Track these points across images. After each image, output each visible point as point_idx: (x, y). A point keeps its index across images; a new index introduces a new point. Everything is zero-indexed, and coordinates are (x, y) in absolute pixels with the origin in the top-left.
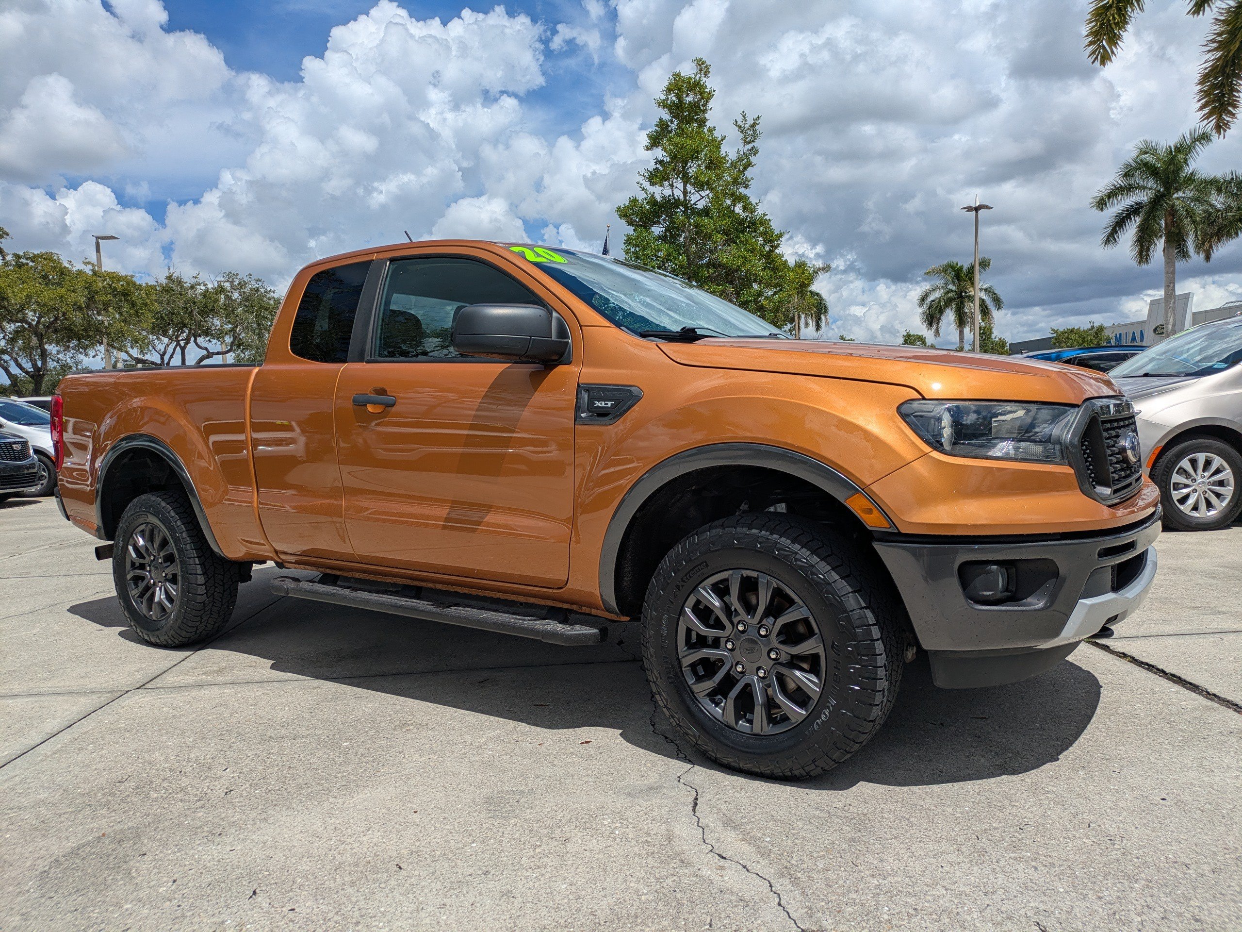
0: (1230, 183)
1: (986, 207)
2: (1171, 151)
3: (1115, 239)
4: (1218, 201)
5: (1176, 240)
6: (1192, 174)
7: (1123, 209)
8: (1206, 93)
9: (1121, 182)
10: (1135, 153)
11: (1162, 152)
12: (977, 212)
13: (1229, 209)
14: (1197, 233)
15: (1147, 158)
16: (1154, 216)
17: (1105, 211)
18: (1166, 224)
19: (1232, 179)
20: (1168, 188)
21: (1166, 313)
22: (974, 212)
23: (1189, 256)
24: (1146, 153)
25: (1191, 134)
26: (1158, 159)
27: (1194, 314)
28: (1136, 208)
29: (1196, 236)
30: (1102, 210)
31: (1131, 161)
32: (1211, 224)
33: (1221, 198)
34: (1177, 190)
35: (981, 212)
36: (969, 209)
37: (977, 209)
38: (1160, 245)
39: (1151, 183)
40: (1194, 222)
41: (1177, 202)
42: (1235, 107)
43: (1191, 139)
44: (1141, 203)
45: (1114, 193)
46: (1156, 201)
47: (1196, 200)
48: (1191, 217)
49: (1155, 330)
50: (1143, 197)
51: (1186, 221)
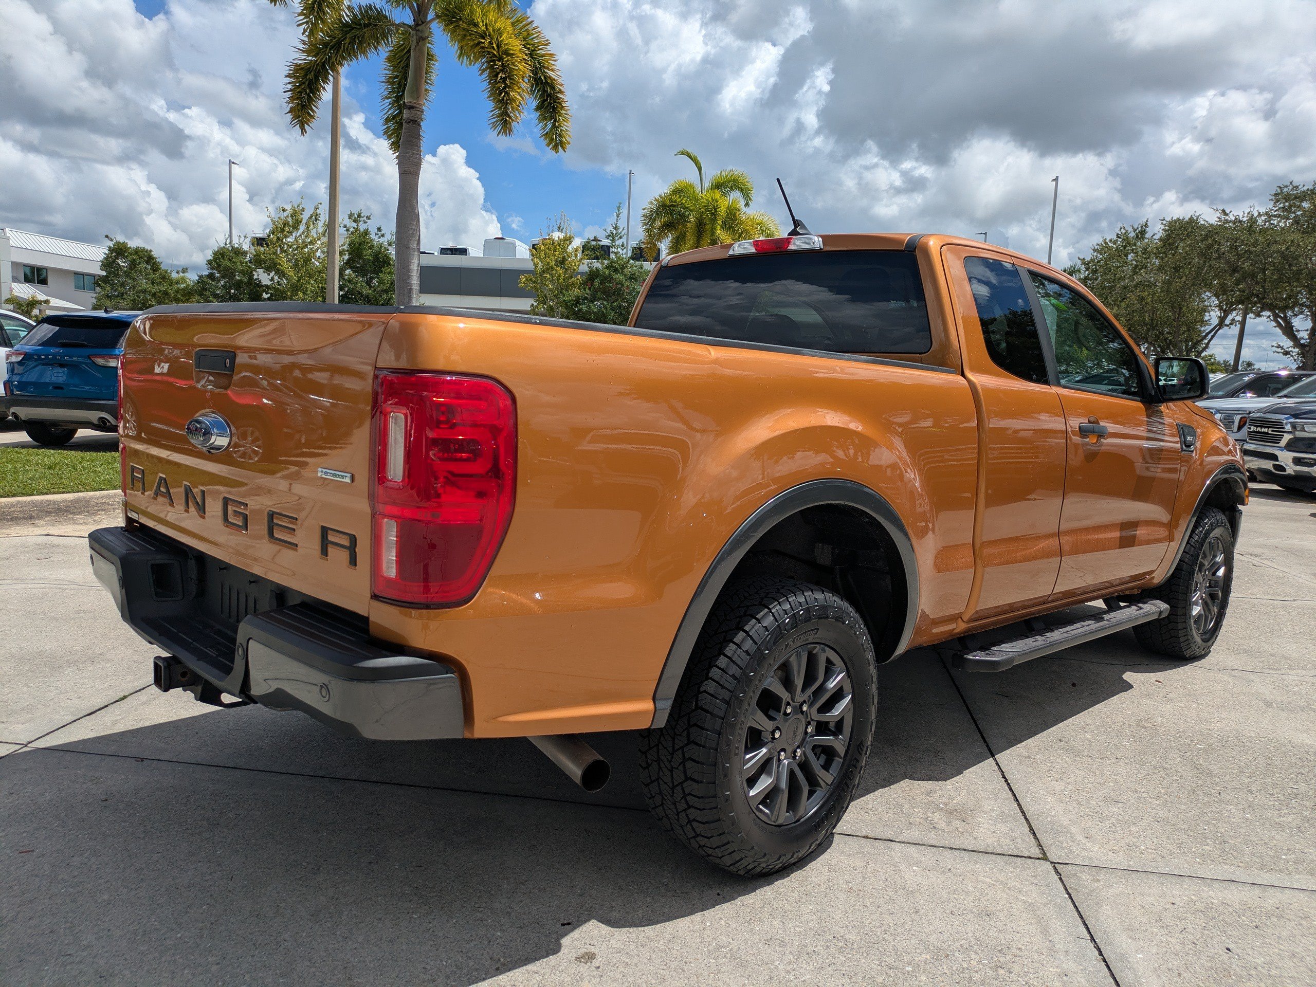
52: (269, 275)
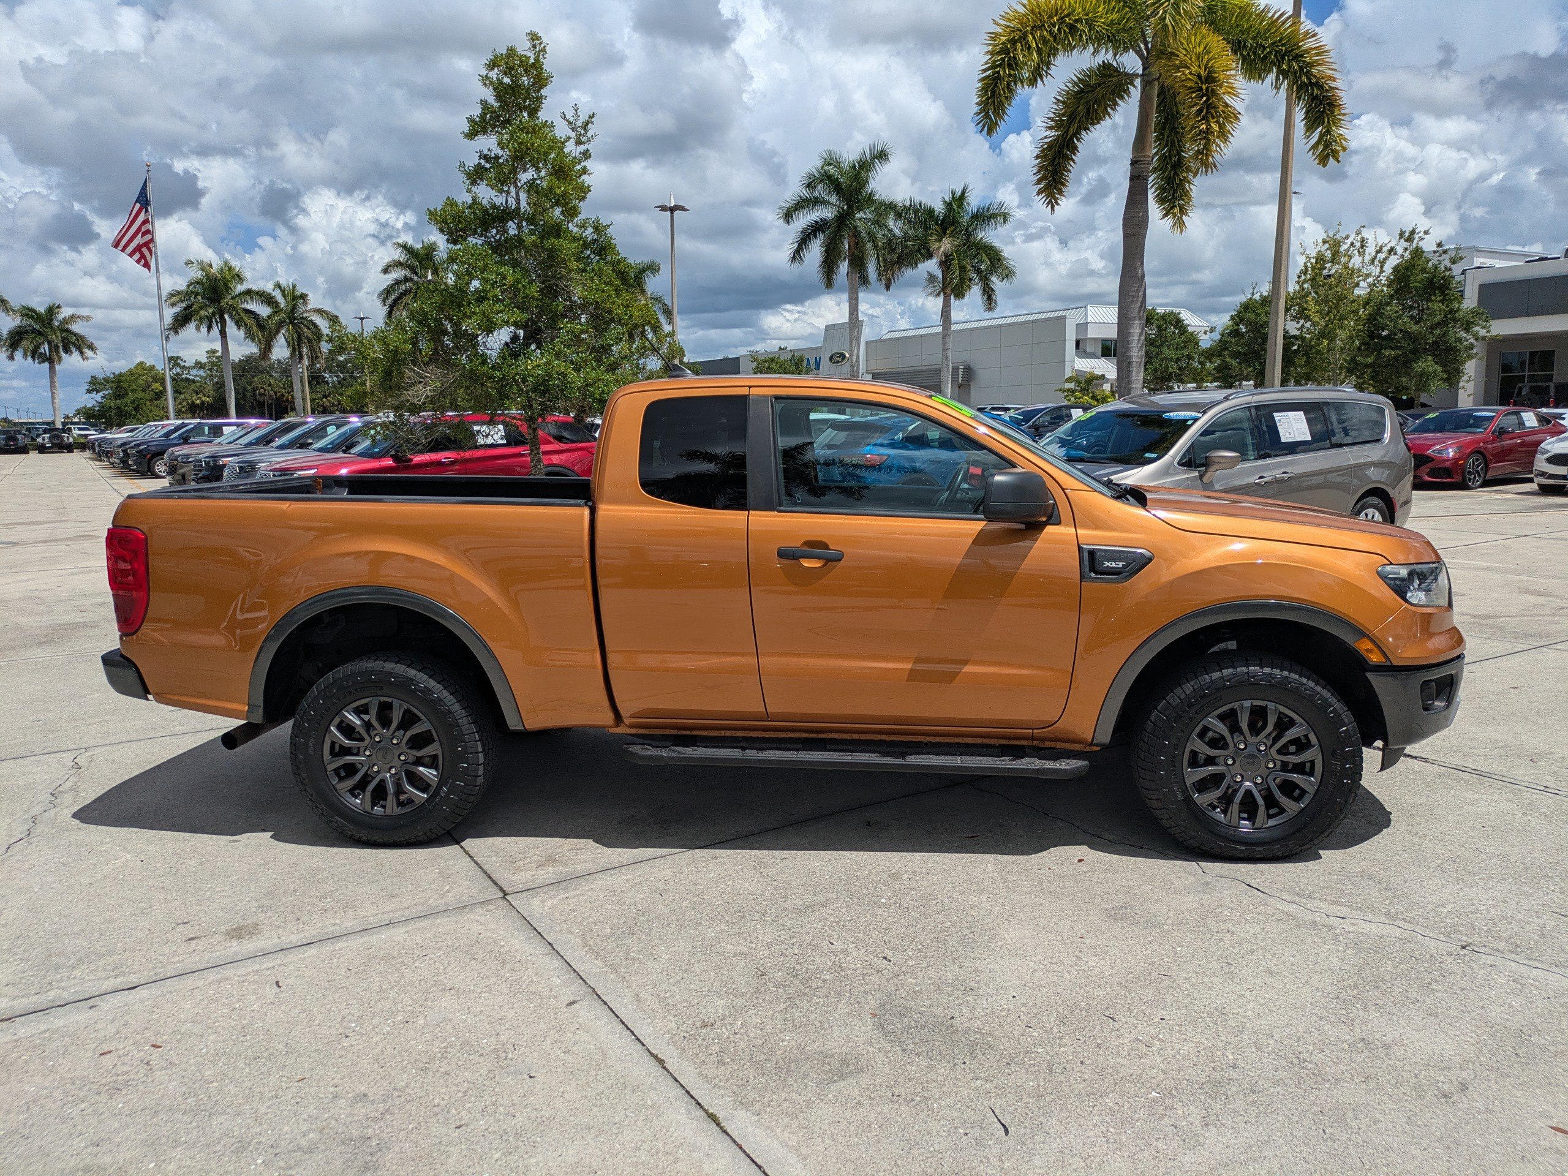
0: (910, 209)
1: (683, 209)
2: (854, 167)
3: (800, 257)
4: (896, 227)
5: (858, 263)
6: (870, 194)
7: (808, 224)
8: (1041, 168)
9: (806, 193)
10: (819, 163)
11: (845, 166)
12: (672, 213)
13: (906, 237)
14: (878, 260)
15: (831, 170)
16: (840, 236)
17: (792, 225)
18: (849, 246)
19: (911, 205)
20: (850, 207)
21: (851, 342)
22: (669, 213)
23: (870, 283)
24: (830, 164)
25: (870, 150)
26: (842, 173)
27: (867, 342)
28: (821, 225)
29: (878, 262)
30: (788, 223)
31: (814, 170)
32: (892, 250)
33: (900, 224)
34: (860, 210)
35: (677, 213)
36: (663, 208)
37: (672, 210)
38: (844, 267)
39: (834, 199)
40: (876, 247)
41: (858, 223)
42: (1064, 185)
43: (871, 155)
44: (825, 220)
45: (802, 204)
46: (843, 219)
47: (876, 222)
48: (873, 241)
49: (831, 358)
50: (827, 213)
51: (869, 245)
52: (1298, 323)
